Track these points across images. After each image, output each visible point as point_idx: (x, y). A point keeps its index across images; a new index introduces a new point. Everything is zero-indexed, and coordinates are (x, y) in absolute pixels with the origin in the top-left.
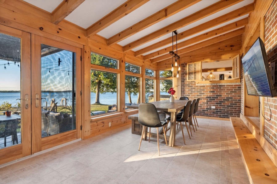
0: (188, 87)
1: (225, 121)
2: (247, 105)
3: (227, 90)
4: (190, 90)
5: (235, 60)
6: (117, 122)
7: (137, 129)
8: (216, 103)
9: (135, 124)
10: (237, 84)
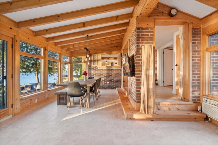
0: (93, 70)
1: (114, 91)
2: (125, 81)
3: (115, 72)
4: (94, 72)
5: (119, 55)
6: (42, 99)
7: (62, 101)
8: (110, 80)
9: (60, 98)
10: (120, 69)
